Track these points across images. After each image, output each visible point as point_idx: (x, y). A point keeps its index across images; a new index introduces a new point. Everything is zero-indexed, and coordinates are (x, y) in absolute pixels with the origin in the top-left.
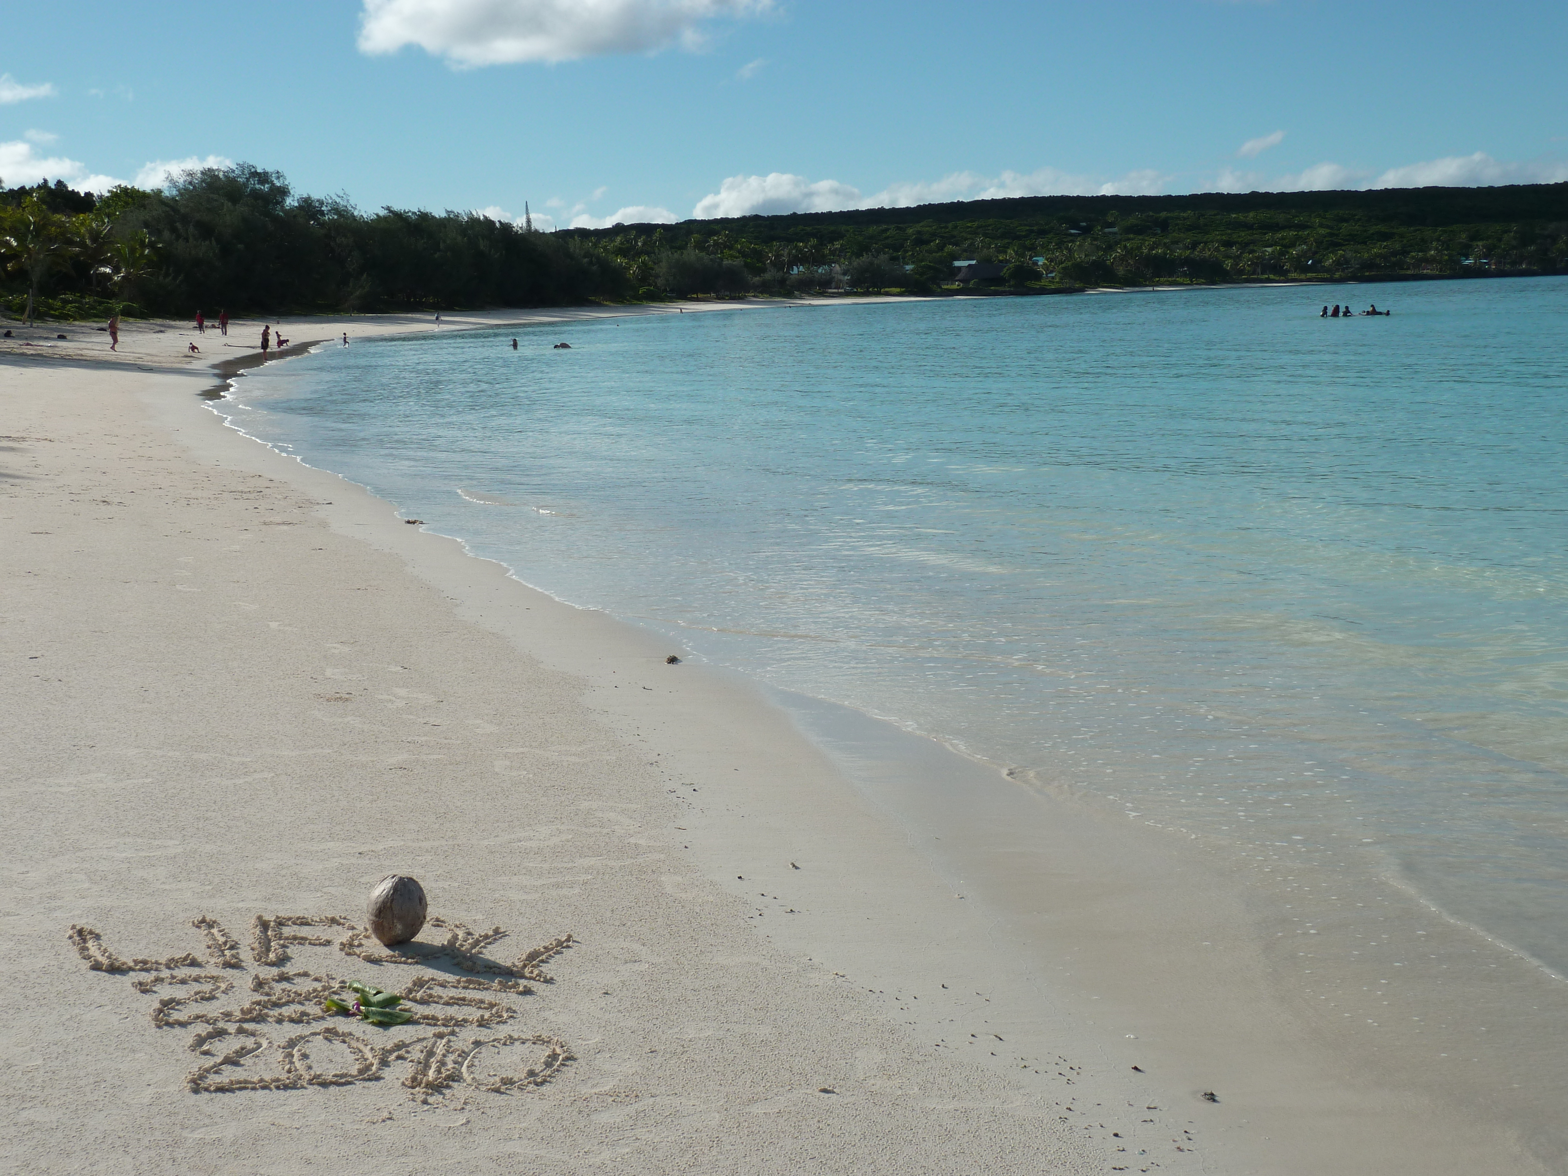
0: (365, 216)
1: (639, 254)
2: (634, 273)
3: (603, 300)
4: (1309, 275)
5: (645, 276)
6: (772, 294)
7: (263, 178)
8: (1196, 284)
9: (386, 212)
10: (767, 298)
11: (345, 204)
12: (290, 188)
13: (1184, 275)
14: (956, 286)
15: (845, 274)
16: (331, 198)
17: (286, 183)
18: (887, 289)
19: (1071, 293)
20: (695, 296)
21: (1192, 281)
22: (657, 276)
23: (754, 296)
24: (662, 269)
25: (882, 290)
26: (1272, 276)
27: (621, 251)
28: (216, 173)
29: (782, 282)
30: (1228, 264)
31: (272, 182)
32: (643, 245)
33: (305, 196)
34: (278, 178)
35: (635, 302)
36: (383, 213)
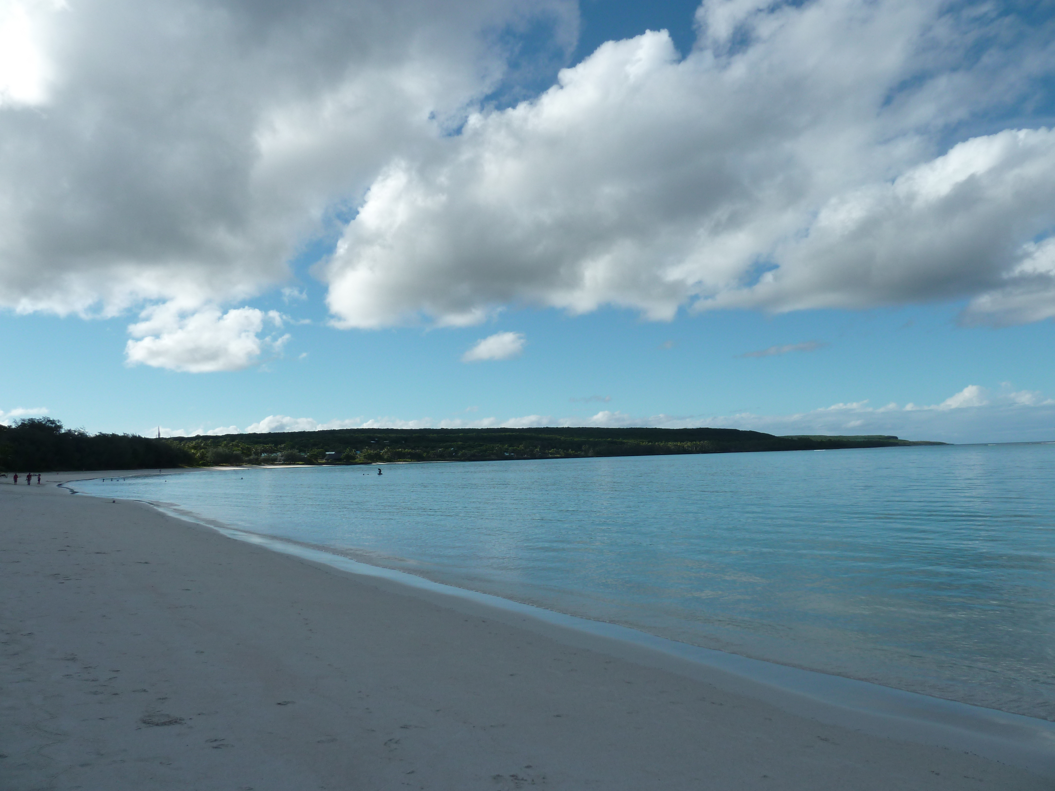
0: (91, 436)
1: (201, 449)
2: (198, 455)
3: (185, 466)
4: (453, 458)
5: (203, 457)
6: (253, 464)
7: (53, 422)
8: (413, 461)
9: (100, 434)
10: (250, 465)
11: (84, 431)
12: (63, 426)
13: (409, 458)
14: (324, 461)
15: (282, 457)
16: (78, 429)
17: (62, 424)
18: (298, 462)
19: (366, 464)
20: (222, 464)
21: (411, 460)
22: (207, 457)
23: (245, 465)
24: (209, 455)
25: (296, 463)
26: (440, 459)
27: (195, 448)
28: (34, 420)
29: (257, 459)
30: (425, 455)
31: (56, 424)
32: (204, 445)
33: (69, 429)
34: (59, 422)
35: (198, 467)
36: (98, 434)
